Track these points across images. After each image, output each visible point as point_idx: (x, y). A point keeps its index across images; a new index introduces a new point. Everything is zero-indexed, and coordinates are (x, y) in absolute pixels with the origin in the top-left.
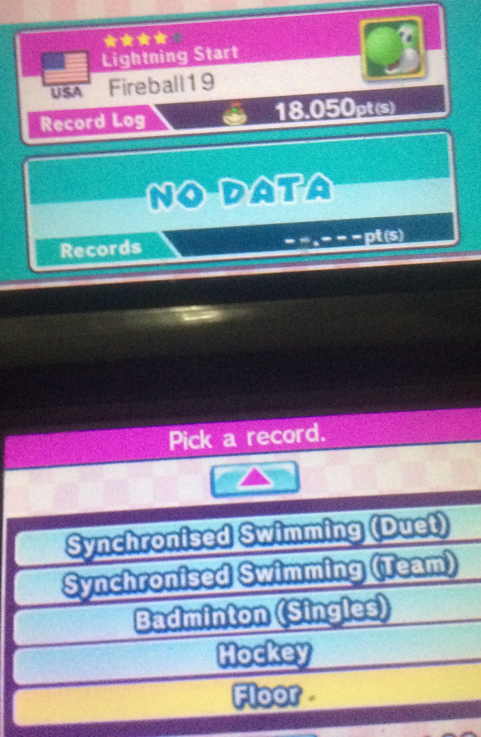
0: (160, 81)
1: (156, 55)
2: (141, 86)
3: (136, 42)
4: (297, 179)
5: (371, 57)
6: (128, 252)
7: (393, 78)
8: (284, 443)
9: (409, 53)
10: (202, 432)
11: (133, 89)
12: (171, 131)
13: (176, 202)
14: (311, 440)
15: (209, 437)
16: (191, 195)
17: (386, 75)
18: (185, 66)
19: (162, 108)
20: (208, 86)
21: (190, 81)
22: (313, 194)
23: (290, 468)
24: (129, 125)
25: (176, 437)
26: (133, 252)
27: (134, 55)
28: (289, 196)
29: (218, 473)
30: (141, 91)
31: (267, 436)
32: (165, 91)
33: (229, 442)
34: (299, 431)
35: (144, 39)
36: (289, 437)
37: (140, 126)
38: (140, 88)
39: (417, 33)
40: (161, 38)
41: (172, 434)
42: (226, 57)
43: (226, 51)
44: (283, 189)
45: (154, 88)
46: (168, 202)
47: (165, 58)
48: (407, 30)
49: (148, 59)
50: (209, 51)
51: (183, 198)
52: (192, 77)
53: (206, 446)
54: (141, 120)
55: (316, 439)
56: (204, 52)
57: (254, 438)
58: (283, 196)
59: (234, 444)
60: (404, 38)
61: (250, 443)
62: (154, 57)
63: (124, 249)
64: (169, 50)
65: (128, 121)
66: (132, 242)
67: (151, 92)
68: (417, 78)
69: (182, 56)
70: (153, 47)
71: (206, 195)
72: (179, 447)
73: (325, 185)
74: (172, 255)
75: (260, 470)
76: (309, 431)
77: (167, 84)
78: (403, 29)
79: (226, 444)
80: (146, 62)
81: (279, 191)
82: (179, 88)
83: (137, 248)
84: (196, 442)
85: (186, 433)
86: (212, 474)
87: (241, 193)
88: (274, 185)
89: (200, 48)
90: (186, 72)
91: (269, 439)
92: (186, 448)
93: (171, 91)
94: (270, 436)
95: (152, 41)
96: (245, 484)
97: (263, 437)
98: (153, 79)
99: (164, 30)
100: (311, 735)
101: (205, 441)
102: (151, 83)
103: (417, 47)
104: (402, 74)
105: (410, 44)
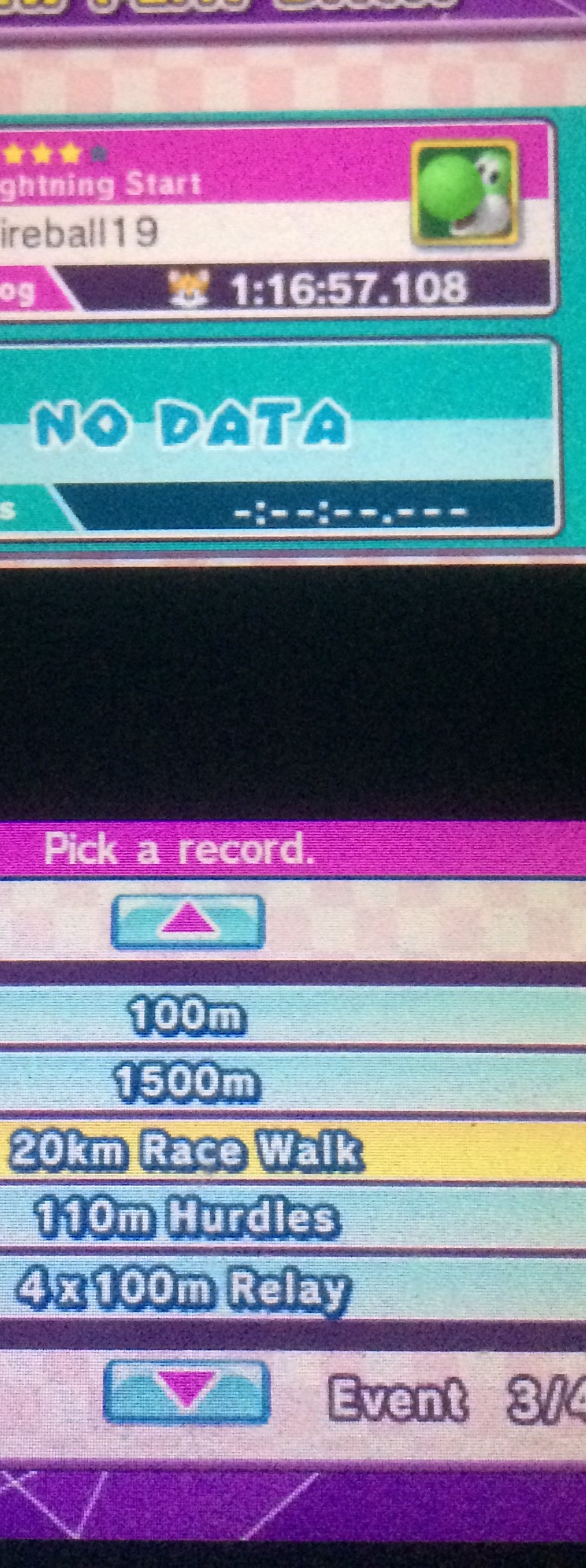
0: (66, 226)
1: (61, 182)
2: (32, 233)
3: (28, 158)
4: (290, 407)
5: (427, 205)
7: (463, 242)
8: (243, 863)
9: (494, 202)
10: (102, 836)
11: (18, 237)
12: (78, 312)
13: (79, 435)
14: (290, 861)
15: (112, 845)
16: (106, 424)
17: (450, 236)
18: (110, 202)
19: (67, 272)
20: (147, 239)
21: (116, 228)
22: (315, 435)
23: (250, 905)
24: (8, 298)
25: (57, 843)
26: (2, 516)
27: (23, 181)
28: (274, 436)
29: (125, 907)
30: (31, 241)
31: (214, 850)
32: (72, 244)
33: (148, 856)
34: (270, 844)
35: (42, 154)
36: (252, 852)
37: (25, 300)
38: (30, 236)
39: (508, 170)
40: (71, 154)
41: (50, 836)
42: (180, 189)
43: (181, 181)
44: (265, 422)
45: (55, 237)
46: (65, 432)
48: (491, 163)
49: (48, 187)
50: (151, 179)
51: (91, 428)
52: (120, 223)
53: (106, 859)
54: (27, 291)
55: (299, 859)
56: (143, 180)
57: (191, 852)
58: (263, 435)
59: (156, 860)
60: (486, 176)
61: (183, 860)
64: (85, 175)
65: (7, 290)
67: (49, 243)
68: (505, 247)
69: (106, 185)
70: (56, 168)
71: (131, 424)
72: (61, 859)
73: (338, 421)
74: (67, 526)
75: (198, 906)
76: (287, 845)
77: (77, 232)
78: (484, 160)
79: (141, 859)
80: (43, 192)
81: (258, 426)
82: (97, 238)
83: (8, 511)
84: (91, 852)
85: (73, 836)
86: (115, 909)
87: (192, 428)
88: (250, 414)
89: (138, 173)
90: (111, 212)
91: (217, 855)
92: (72, 861)
93: (83, 244)
94: (219, 850)
95: (56, 157)
96: (171, 928)
97: (207, 851)
98: (53, 222)
99: (78, 139)
100: (253, 1362)
101: (106, 852)
102: (49, 229)
103: (505, 192)
104: (478, 237)
105: (495, 186)
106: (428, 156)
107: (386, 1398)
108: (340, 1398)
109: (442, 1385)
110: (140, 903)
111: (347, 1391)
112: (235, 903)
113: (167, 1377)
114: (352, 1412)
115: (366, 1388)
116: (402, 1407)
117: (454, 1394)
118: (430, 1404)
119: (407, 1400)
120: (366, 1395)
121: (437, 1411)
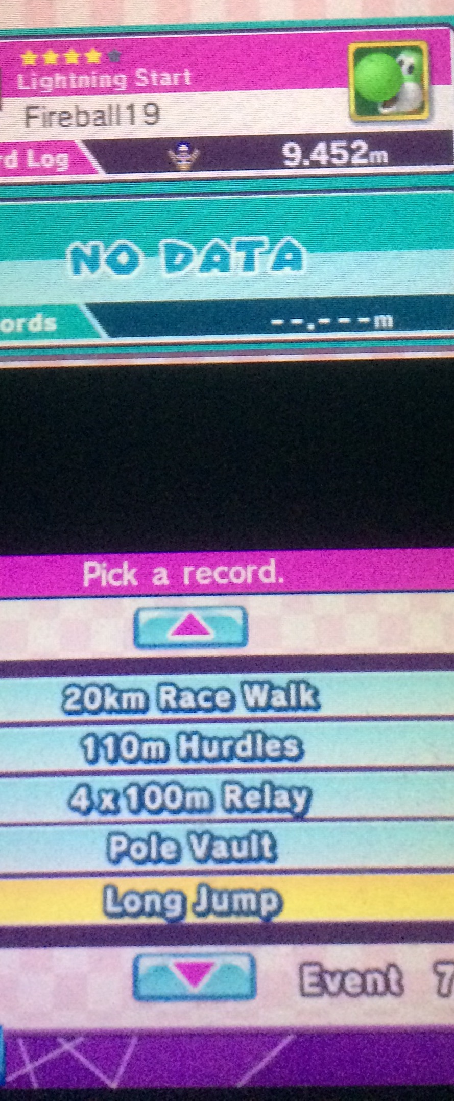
0: (90, 112)
1: (86, 77)
2: (66, 116)
3: (61, 60)
4: (260, 244)
5: (361, 91)
6: (39, 328)
7: (387, 118)
8: (231, 584)
9: (410, 86)
10: (126, 565)
11: (55, 118)
12: (102, 175)
13: (104, 267)
14: (265, 581)
15: (134, 571)
16: (123, 258)
18: (123, 92)
19: (94, 146)
20: (151, 120)
21: (129, 111)
22: (279, 264)
23: (237, 615)
24: (47, 165)
25: (92, 570)
26: (47, 329)
27: (58, 77)
28: (249, 265)
29: (144, 617)
30: (65, 123)
31: (209, 573)
32: (95, 124)
33: (160, 579)
34: (251, 568)
35: (72, 57)
36: (238, 575)
37: (61, 166)
39: (421, 64)
40: (93, 56)
41: (87, 565)
42: (176, 83)
43: (176, 75)
44: (242, 255)
45: (82, 119)
46: (93, 264)
47: (98, 81)
49: (77, 80)
50: (154, 75)
51: (112, 262)
52: (131, 107)
53: (129, 581)
54: (63, 160)
55: (272, 579)
56: (148, 75)
57: (192, 575)
58: (241, 264)
59: (166, 581)
61: (186, 581)
62: (84, 80)
63: (35, 325)
64: (105, 72)
65: (48, 160)
66: (44, 317)
67: (79, 125)
68: (419, 120)
69: (120, 80)
70: (83, 68)
71: (142, 259)
72: (96, 582)
73: (297, 254)
74: (96, 335)
75: (198, 616)
76: (263, 569)
77: (99, 115)
78: (403, 56)
79: (156, 581)
80: (73, 86)
81: (237, 257)
82: (114, 119)
83: (51, 324)
84: (118, 577)
85: (104, 565)
86: (136, 618)
87: (187, 259)
88: (231, 249)
89: (144, 71)
90: (124, 100)
91: (212, 577)
92: (104, 584)
93: (104, 124)
94: (213, 574)
95: (82, 59)
96: (179, 632)
97: (203, 574)
98: (81, 109)
99: (98, 46)
100: (243, 954)
101: (129, 576)
102: (78, 113)
103: (419, 80)
104: (398, 114)
105: (411, 76)
106: (361, 54)
107: (343, 980)
108: (308, 980)
109: (384, 969)
110: (155, 614)
111: (312, 974)
112: (226, 613)
113: (180, 966)
114: (316, 990)
115: (326, 972)
116: (354, 986)
117: (393, 976)
118: (375, 984)
119: (358, 980)
120: (328, 978)
121: (381, 987)
